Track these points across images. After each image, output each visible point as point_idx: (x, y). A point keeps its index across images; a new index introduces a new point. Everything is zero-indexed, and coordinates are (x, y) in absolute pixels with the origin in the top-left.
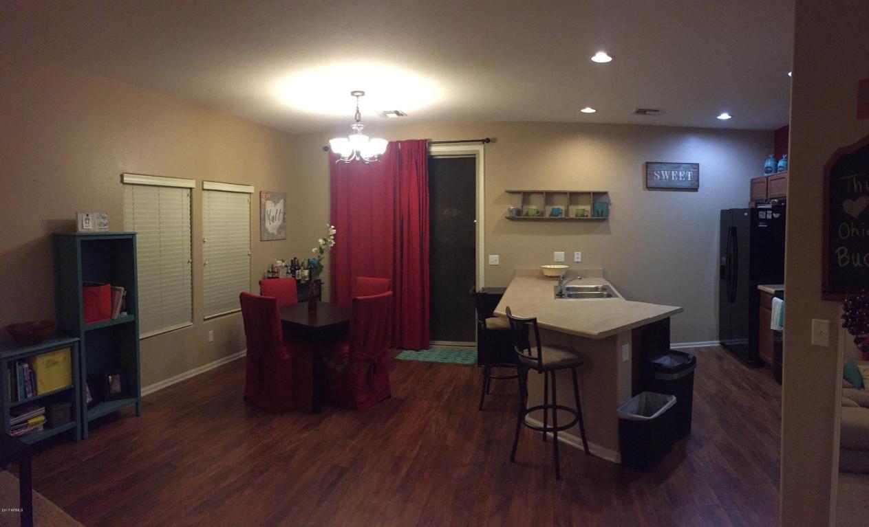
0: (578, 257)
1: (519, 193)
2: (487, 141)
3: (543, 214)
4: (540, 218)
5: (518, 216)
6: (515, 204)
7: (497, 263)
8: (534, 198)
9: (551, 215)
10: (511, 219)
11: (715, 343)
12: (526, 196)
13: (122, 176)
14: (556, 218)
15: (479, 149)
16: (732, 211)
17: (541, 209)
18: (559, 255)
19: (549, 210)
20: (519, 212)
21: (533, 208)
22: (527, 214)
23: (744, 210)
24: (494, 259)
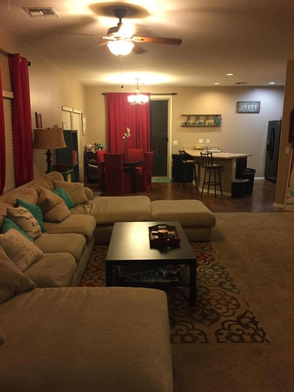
0: (208, 141)
1: (186, 115)
2: (174, 94)
3: (195, 124)
4: (194, 126)
5: (186, 125)
6: (184, 120)
7: (177, 144)
8: (192, 118)
9: (198, 124)
10: (182, 126)
11: (263, 178)
12: (189, 117)
13: (62, 107)
14: (200, 126)
15: (171, 97)
16: (274, 122)
17: (194, 122)
18: (201, 141)
19: (198, 122)
20: (186, 123)
21: (191, 121)
22: (189, 124)
23: (278, 121)
24: (176, 143)
